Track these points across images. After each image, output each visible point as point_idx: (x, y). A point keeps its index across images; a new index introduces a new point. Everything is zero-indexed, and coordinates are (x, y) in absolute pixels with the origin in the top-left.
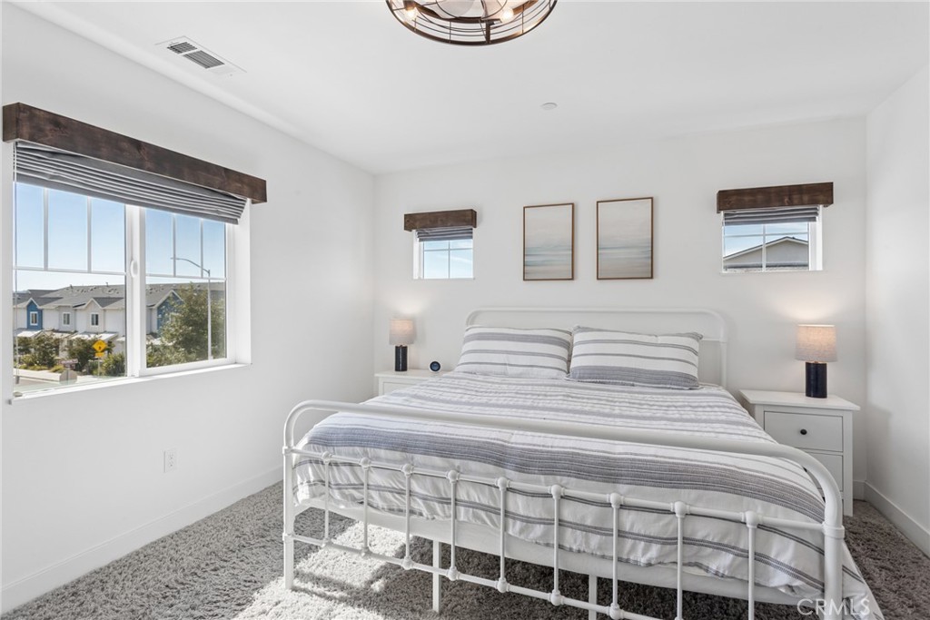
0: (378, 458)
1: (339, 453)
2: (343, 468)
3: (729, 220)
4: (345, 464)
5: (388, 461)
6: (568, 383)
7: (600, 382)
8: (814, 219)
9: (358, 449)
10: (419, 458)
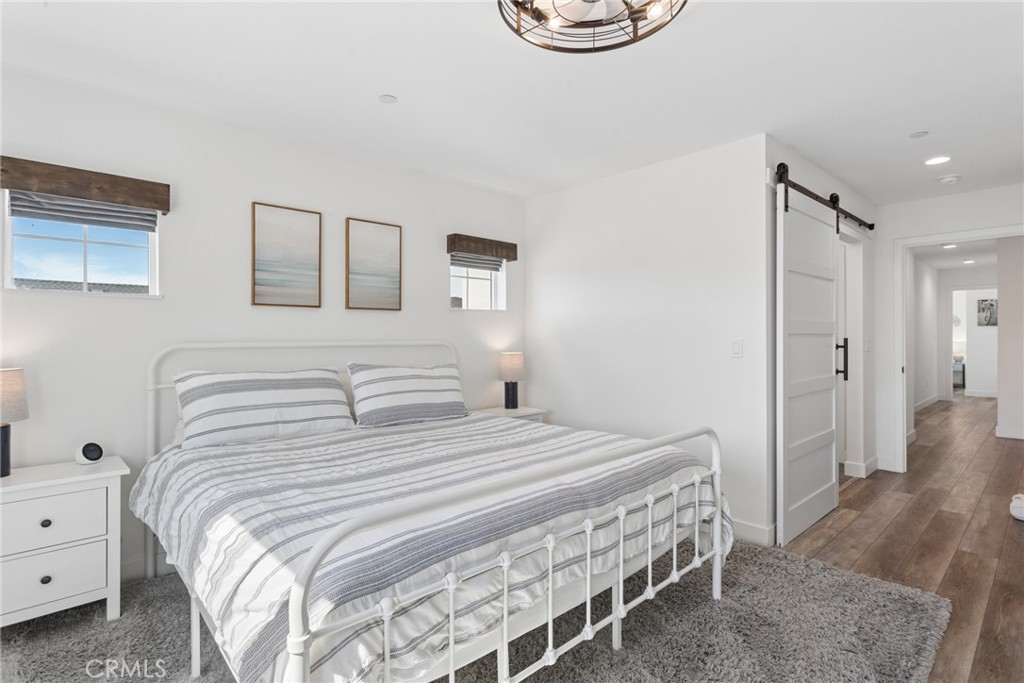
0: (466, 565)
1: (405, 590)
2: (420, 609)
3: (455, 261)
4: (420, 602)
5: (479, 561)
6: (365, 432)
7: (395, 425)
8: (497, 270)
9: (438, 567)
10: (515, 538)
